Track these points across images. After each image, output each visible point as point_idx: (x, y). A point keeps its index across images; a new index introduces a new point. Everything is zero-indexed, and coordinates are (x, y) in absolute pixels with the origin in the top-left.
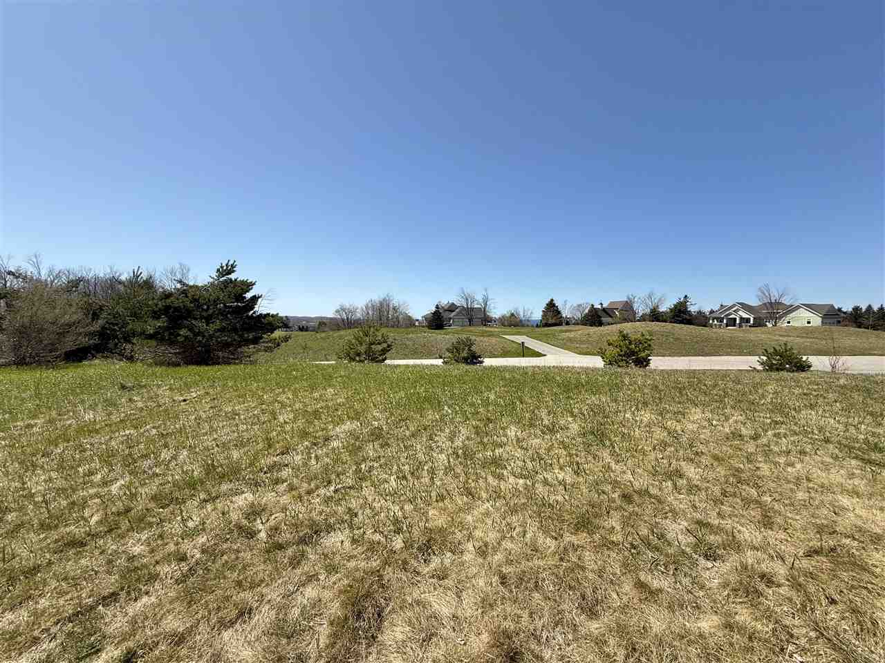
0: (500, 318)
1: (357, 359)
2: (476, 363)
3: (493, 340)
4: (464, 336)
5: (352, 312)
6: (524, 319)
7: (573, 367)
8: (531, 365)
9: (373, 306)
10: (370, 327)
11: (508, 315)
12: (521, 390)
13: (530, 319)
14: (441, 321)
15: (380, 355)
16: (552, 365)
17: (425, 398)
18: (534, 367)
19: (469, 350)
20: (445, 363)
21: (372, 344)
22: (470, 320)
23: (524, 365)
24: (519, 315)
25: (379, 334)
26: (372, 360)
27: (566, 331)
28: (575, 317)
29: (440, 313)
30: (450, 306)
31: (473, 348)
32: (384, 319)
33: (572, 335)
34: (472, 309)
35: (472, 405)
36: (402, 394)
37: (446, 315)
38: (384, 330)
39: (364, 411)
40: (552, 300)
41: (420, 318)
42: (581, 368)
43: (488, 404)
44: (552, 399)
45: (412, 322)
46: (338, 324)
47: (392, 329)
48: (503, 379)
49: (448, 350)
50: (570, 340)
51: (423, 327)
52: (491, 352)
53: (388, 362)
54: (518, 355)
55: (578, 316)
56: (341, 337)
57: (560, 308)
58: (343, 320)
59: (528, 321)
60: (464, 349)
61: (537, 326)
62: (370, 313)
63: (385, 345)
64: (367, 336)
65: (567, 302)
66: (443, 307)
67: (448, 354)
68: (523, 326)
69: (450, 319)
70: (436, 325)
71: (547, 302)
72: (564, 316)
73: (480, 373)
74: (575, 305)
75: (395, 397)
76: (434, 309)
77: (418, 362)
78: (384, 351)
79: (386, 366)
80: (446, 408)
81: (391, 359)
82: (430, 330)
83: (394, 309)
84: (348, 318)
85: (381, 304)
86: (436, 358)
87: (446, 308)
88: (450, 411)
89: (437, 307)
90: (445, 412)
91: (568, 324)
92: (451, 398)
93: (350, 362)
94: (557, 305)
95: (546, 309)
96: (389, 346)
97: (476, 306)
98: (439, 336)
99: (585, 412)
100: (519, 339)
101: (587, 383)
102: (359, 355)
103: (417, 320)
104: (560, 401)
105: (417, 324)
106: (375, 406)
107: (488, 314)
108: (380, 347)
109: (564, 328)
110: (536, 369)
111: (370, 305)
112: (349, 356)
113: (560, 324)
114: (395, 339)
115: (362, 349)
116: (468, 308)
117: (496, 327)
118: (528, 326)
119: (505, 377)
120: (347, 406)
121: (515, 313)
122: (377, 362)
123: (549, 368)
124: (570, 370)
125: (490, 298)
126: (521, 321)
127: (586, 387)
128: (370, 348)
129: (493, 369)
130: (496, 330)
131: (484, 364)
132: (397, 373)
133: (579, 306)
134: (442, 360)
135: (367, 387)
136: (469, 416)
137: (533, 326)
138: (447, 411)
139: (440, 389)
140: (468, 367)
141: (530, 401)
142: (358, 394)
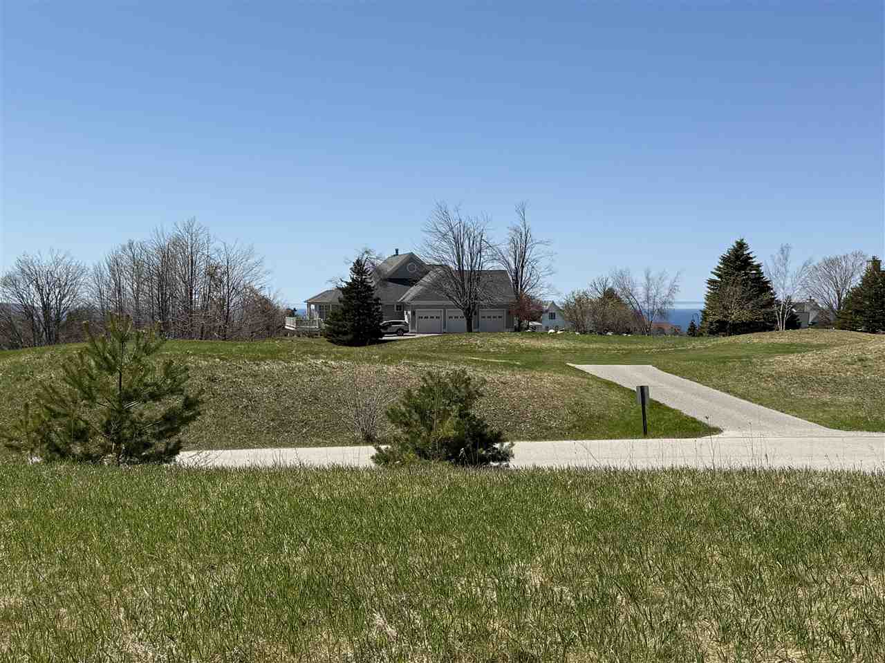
0: (567, 306)
1: (77, 449)
2: (484, 461)
3: (547, 380)
4: (445, 369)
5: (64, 285)
6: (646, 306)
7: (809, 474)
8: (668, 466)
9: (137, 264)
10: (123, 340)
11: (596, 295)
12: (631, 554)
13: (668, 307)
14: (370, 315)
15: (160, 436)
16: (739, 467)
17: (306, 584)
18: (676, 473)
19: (463, 415)
20: (381, 458)
21: (129, 399)
22: (470, 313)
23: (641, 465)
24: (630, 294)
25: (156, 363)
26: (129, 453)
27: (788, 349)
28: (818, 301)
29: (369, 289)
30: (403, 266)
31: (478, 410)
32: (175, 308)
33: (807, 361)
34: (476, 276)
35: (469, 605)
36: (231, 571)
37: (388, 295)
38: (172, 349)
39: (91, 636)
40: (741, 245)
41: (301, 306)
42: (836, 476)
43: (521, 605)
44: (736, 586)
45: (271, 317)
46: (11, 326)
47: (205, 345)
48: (575, 513)
49: (393, 416)
50: (803, 379)
51: (311, 335)
52: (538, 422)
53: (185, 458)
54: (628, 431)
55: (828, 296)
56: (20, 373)
57: (769, 270)
58: (29, 311)
59: (662, 313)
60: (445, 415)
61: (693, 332)
62: (128, 288)
63: (176, 402)
64: (111, 370)
65: (792, 253)
66: (378, 270)
67: (392, 430)
68: (646, 331)
69: (401, 307)
70: (355, 329)
71: (725, 253)
72: (780, 296)
73: (497, 494)
74: (818, 260)
75: (203, 586)
76: (347, 276)
77: (290, 456)
78: (172, 423)
79: (179, 472)
80: (379, 619)
81: (199, 447)
82: (335, 349)
83: (211, 274)
84: (46, 307)
85: (167, 257)
86: (355, 442)
87: (389, 269)
88: (391, 631)
89: (359, 268)
90: (374, 634)
91: (793, 323)
92: (396, 587)
93: (49, 461)
94: (756, 262)
95: (721, 273)
96: (189, 404)
97: (488, 266)
98: (365, 368)
99: (846, 631)
100: (630, 375)
101: (853, 526)
102: (81, 435)
103: (292, 313)
104: (762, 590)
105: (290, 324)
106: (133, 618)
107: (530, 292)
108: (158, 409)
109: (782, 337)
110: (686, 480)
111: (126, 260)
112: (46, 438)
113: (766, 326)
114: (212, 380)
115: (94, 415)
116: (461, 271)
117: (554, 336)
118: (661, 331)
119: (580, 509)
120: (34, 620)
121: (617, 289)
122: (146, 459)
123: (727, 475)
124: (795, 480)
125: (536, 235)
126: (638, 315)
127: (848, 542)
128: (123, 413)
129: (539, 479)
130: (557, 344)
131: (513, 463)
132: (213, 497)
133: (832, 263)
134: (371, 450)
135: (109, 552)
136: (458, 645)
137: (676, 332)
138: (381, 630)
139: (361, 555)
140: (457, 474)
141: (661, 592)
142: (76, 576)
